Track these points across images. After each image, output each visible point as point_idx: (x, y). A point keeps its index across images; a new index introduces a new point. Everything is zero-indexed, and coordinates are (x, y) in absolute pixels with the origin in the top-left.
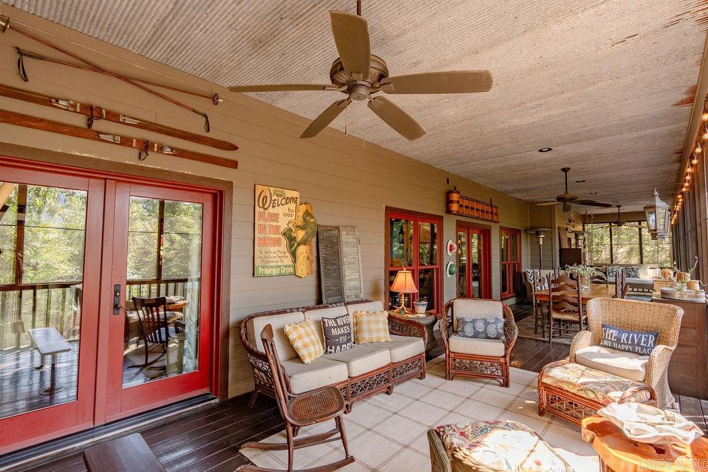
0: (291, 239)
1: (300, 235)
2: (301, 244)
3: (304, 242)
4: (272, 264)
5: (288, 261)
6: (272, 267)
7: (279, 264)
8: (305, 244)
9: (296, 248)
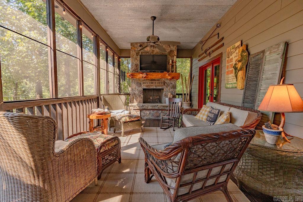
0: (236, 69)
1: (239, 65)
2: (239, 70)
3: (241, 69)
4: (230, 83)
5: (235, 81)
6: (230, 84)
7: (232, 82)
8: (241, 70)
9: (237, 74)
